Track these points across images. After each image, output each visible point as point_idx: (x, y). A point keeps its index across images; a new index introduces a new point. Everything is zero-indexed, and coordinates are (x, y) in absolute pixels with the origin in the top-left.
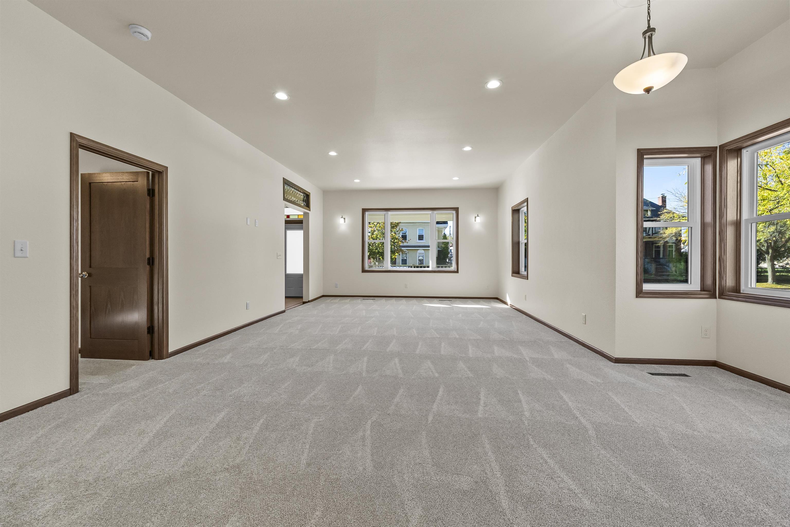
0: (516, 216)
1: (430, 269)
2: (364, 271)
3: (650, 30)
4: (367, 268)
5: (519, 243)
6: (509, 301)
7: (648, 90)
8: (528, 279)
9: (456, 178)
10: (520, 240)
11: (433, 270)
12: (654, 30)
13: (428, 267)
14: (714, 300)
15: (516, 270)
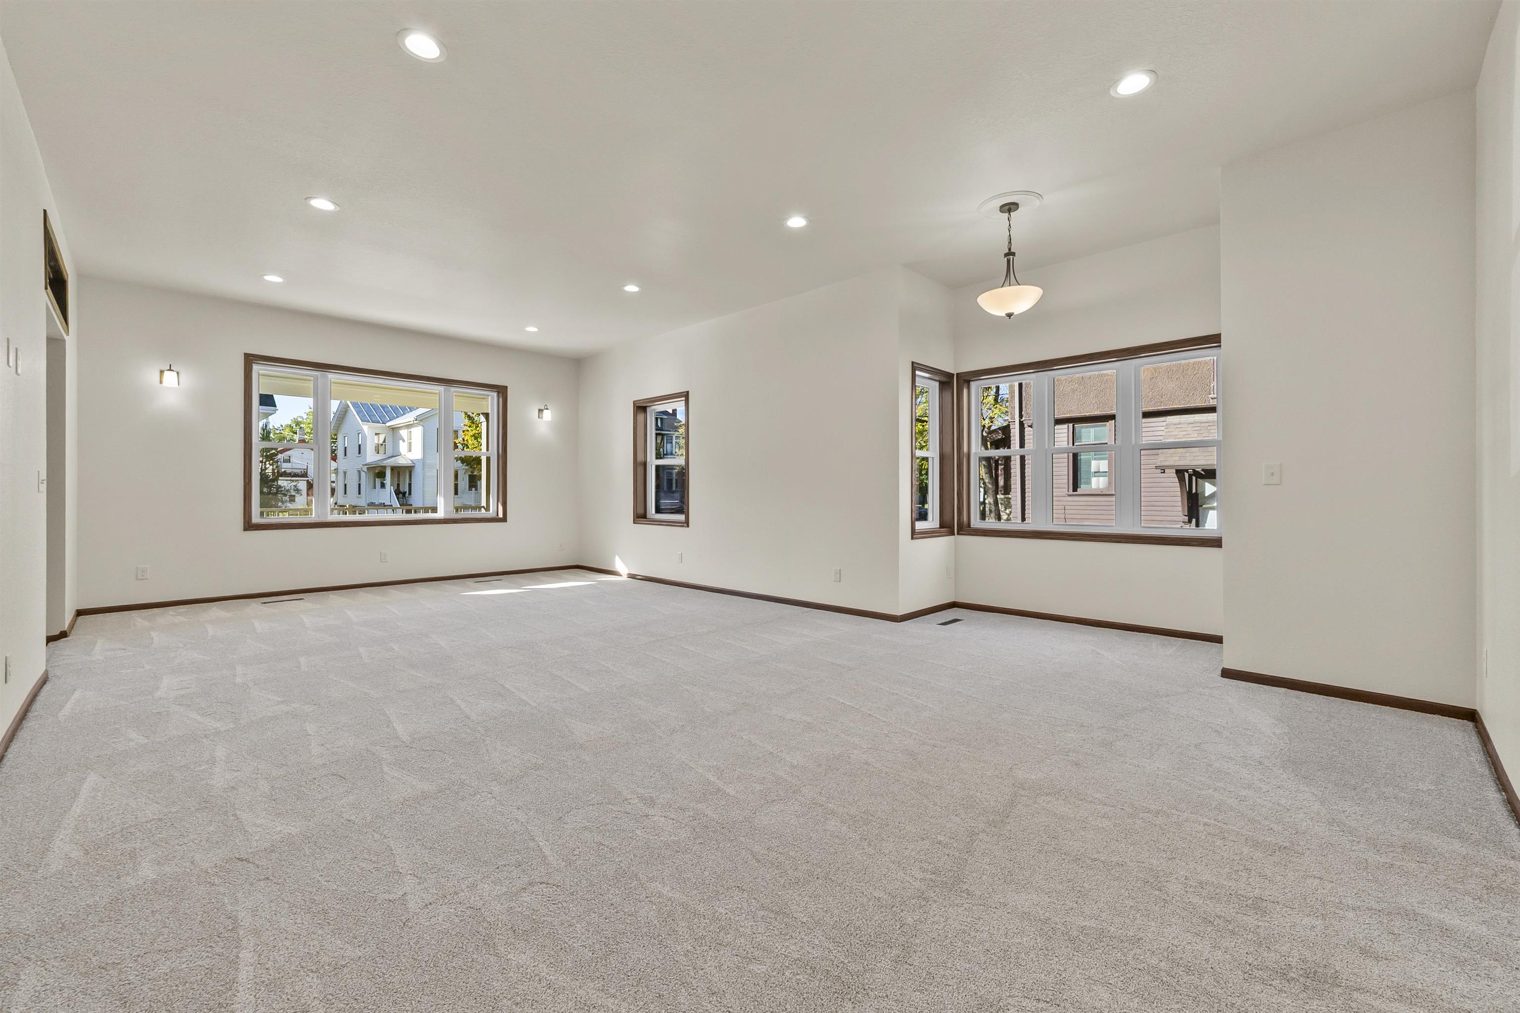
0: (641, 417)
1: (440, 514)
2: (249, 526)
3: (1010, 254)
4: (256, 519)
5: (645, 464)
6: (620, 566)
7: (1009, 315)
8: (688, 527)
9: (532, 329)
10: (648, 460)
11: (448, 517)
12: (1013, 254)
13: (434, 510)
14: (952, 537)
15: (641, 511)
